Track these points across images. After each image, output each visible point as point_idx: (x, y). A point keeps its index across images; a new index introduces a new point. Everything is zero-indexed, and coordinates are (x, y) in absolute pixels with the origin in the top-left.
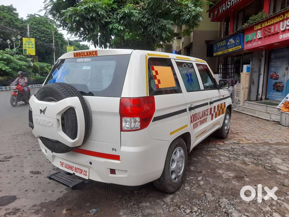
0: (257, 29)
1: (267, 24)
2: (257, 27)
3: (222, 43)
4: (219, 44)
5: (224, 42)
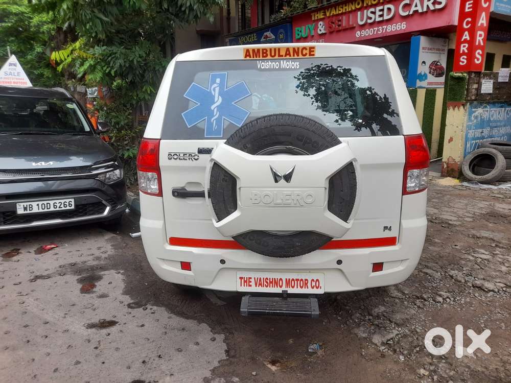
0: (316, 18)
1: (334, 12)
2: (316, 16)
3: (248, 39)
4: (243, 39)
5: (253, 36)
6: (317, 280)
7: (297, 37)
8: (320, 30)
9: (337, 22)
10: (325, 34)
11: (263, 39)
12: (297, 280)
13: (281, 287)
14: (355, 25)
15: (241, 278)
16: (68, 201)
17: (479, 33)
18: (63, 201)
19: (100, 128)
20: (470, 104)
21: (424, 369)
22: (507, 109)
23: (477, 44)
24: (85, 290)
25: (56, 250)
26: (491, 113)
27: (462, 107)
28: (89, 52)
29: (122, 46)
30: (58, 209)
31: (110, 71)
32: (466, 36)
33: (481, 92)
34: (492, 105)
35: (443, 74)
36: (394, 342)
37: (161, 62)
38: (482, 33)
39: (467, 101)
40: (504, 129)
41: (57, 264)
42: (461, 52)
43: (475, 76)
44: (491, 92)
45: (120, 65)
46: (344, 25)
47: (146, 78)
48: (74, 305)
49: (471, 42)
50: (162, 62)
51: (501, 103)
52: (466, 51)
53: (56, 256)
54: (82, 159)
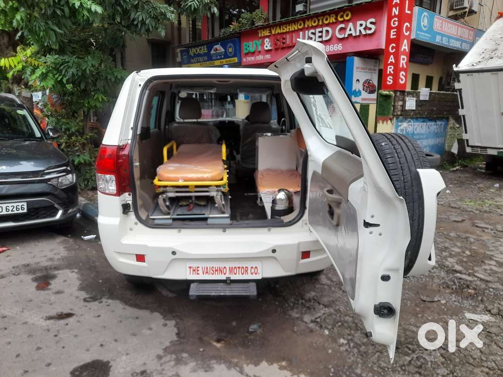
0: (263, 35)
1: (278, 31)
2: (263, 33)
3: (198, 51)
5: (204, 48)
6: (256, 267)
7: (245, 51)
8: (267, 47)
9: (282, 40)
10: (271, 50)
11: (212, 52)
12: (239, 268)
13: (225, 274)
15: (190, 268)
16: (20, 204)
17: (402, 57)
18: (15, 205)
19: (51, 134)
20: (397, 118)
22: (428, 124)
23: (401, 66)
24: (39, 288)
25: (8, 252)
26: (415, 128)
27: (389, 121)
28: (40, 60)
29: (75, 55)
30: (10, 212)
31: (62, 78)
32: (392, 59)
33: (405, 108)
34: (415, 120)
35: (375, 91)
36: (321, 320)
37: (113, 72)
38: (405, 57)
39: (394, 116)
40: (426, 141)
41: (10, 265)
42: (388, 73)
43: (400, 94)
44: (415, 109)
45: (73, 74)
46: (288, 43)
47: (98, 87)
48: (31, 301)
49: (396, 65)
50: (114, 73)
51: (423, 118)
52: (392, 72)
53: (9, 258)
54: (32, 163)
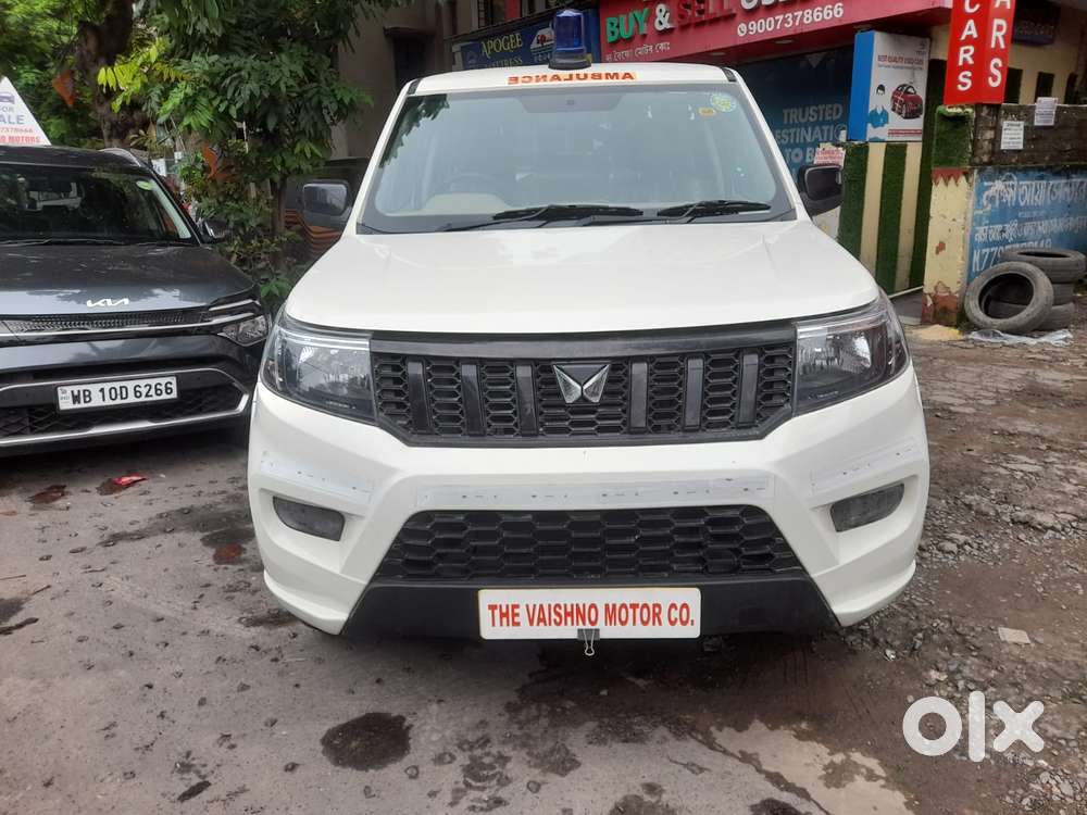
3: (502, 44)
4: (493, 44)
5: (514, 38)
7: (611, 39)
8: (661, 23)
10: (671, 30)
11: (534, 45)
14: (734, 11)
16: (163, 381)
17: (997, 22)
18: (153, 382)
19: (211, 232)
20: (980, 171)
21: (938, 669)
22: (1051, 183)
23: (993, 45)
24: (220, 559)
25: (145, 485)
26: (1021, 192)
27: (963, 179)
28: (179, 68)
29: (250, 54)
30: (143, 399)
31: (228, 108)
32: (970, 30)
33: (1000, 145)
34: (1021, 174)
35: (920, 111)
37: (333, 91)
38: (1003, 22)
39: (973, 165)
40: (1045, 223)
41: (153, 511)
42: (961, 63)
43: (988, 114)
44: (1021, 147)
45: (252, 95)
46: (711, 9)
47: (302, 126)
48: (208, 585)
49: (981, 42)
50: (336, 92)
51: (1040, 169)
52: (971, 62)
53: (148, 497)
54: (177, 292)
